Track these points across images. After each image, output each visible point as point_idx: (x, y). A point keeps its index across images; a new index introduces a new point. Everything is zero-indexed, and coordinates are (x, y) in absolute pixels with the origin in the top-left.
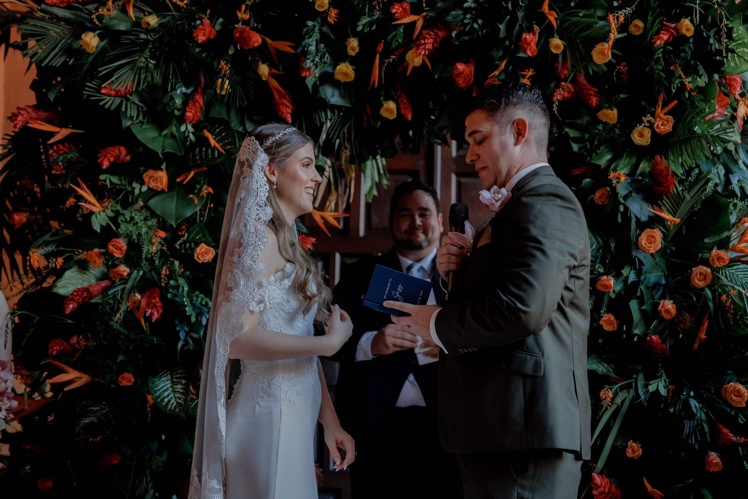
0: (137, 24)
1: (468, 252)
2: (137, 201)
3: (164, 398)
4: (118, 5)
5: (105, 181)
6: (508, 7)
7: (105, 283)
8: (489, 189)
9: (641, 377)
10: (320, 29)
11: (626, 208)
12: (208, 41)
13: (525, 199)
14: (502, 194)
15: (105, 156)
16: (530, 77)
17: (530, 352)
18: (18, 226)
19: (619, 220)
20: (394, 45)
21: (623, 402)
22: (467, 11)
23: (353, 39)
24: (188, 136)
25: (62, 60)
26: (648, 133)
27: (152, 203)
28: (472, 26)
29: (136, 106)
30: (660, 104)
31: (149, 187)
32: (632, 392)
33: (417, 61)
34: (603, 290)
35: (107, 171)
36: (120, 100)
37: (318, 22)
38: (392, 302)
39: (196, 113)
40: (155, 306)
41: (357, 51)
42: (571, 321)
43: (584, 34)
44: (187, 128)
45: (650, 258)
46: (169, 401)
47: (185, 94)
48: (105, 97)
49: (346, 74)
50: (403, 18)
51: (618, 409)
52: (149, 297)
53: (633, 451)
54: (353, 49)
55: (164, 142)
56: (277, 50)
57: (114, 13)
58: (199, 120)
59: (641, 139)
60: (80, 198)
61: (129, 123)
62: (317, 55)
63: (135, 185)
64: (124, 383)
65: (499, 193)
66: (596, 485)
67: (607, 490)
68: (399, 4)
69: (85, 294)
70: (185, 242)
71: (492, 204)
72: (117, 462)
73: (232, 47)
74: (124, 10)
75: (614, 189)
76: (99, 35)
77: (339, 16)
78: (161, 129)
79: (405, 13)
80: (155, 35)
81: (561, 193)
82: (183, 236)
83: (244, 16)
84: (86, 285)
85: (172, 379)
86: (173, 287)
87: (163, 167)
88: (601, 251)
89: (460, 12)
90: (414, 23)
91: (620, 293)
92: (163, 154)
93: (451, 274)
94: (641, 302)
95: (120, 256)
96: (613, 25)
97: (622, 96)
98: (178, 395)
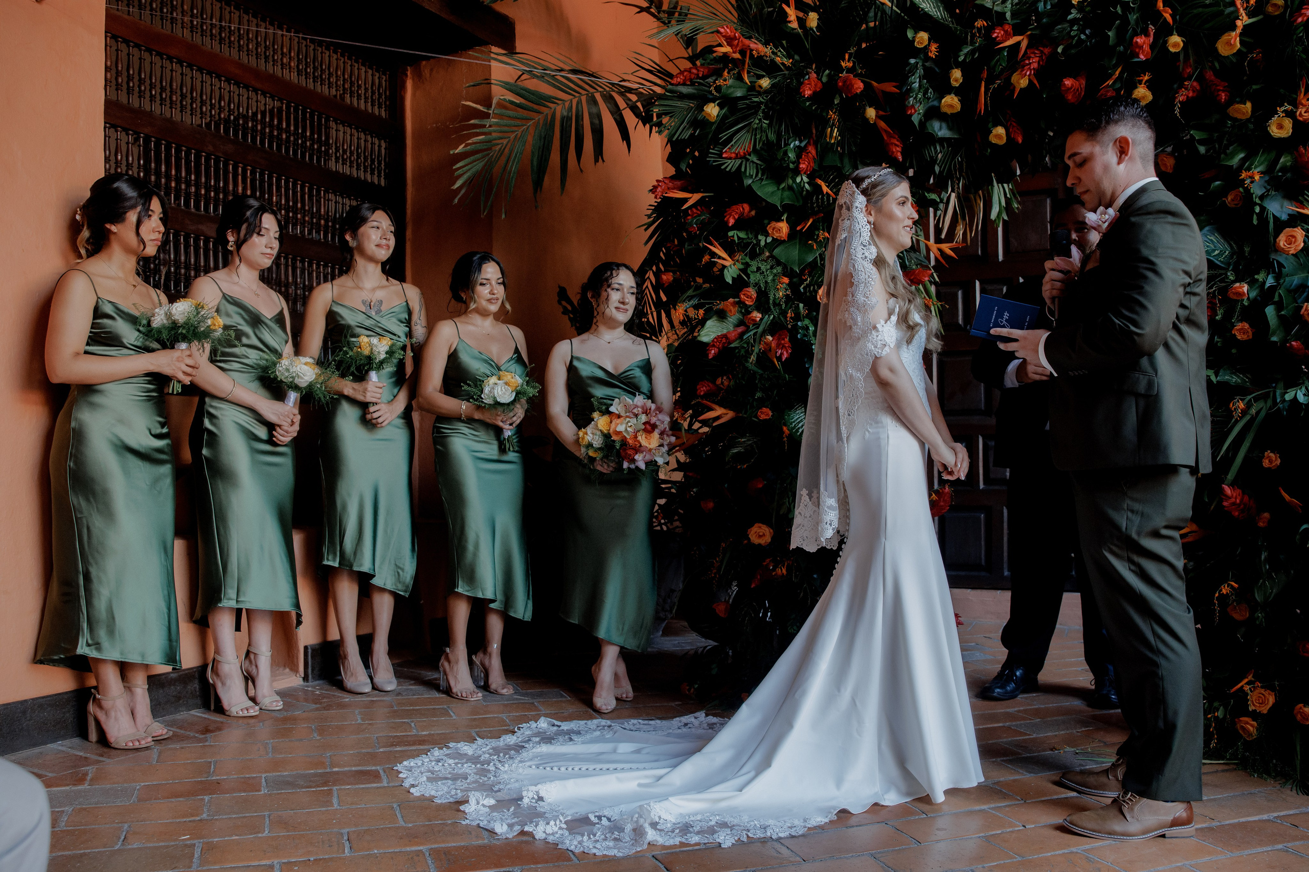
0: (752, 88)
1: (1076, 276)
2: (763, 253)
3: (799, 428)
4: (734, 74)
5: (733, 236)
6: (1117, 12)
7: (741, 329)
8: (1095, 212)
9: (1281, 385)
10: (923, 65)
11: (1263, 209)
12: (815, 93)
13: (1133, 219)
14: (1109, 215)
15: (730, 214)
16: (1147, 81)
17: (1144, 373)
18: (666, 285)
19: (1255, 222)
20: (999, 69)
21: (1258, 413)
22: (1074, 21)
23: (956, 70)
24: (804, 185)
25: (690, 131)
26: (1288, 123)
27: (777, 252)
28: (1080, 37)
29: (755, 165)
30: (1303, 90)
31: (773, 238)
32: (1270, 403)
33: (1024, 83)
34: (1235, 298)
35: (733, 228)
36: (740, 161)
37: (921, 58)
38: (999, 329)
39: (809, 163)
40: (783, 347)
41: (961, 81)
42: (1187, 338)
43: (1207, 26)
44: (803, 179)
45: (1292, 259)
47: (799, 147)
48: (726, 161)
49: (951, 106)
50: (1006, 41)
51: (1253, 419)
52: (779, 339)
53: (1271, 461)
54: (956, 80)
55: (782, 195)
56: (884, 92)
57: (730, 82)
58: (813, 169)
59: (1280, 131)
60: (713, 255)
61: (750, 181)
62: (919, 91)
63: (760, 237)
64: (763, 417)
65: (1105, 214)
66: (1226, 496)
67: (1238, 501)
68: (1000, 28)
69: (724, 340)
70: (808, 286)
71: (1099, 226)
72: (761, 486)
73: (837, 96)
74: (739, 78)
75: (1247, 190)
76: (718, 105)
77: (940, 49)
78: (779, 183)
79: (1007, 36)
80: (767, 97)
81: (1172, 208)
82: (806, 280)
83: (848, 64)
84: (725, 331)
86: (802, 328)
87: (784, 217)
88: (1235, 257)
89: (1066, 25)
90: (1019, 43)
91: (1255, 299)
92: (783, 206)
93: (1056, 300)
94: (1279, 306)
95: (751, 304)
96: (1241, 10)
97: (1254, 87)
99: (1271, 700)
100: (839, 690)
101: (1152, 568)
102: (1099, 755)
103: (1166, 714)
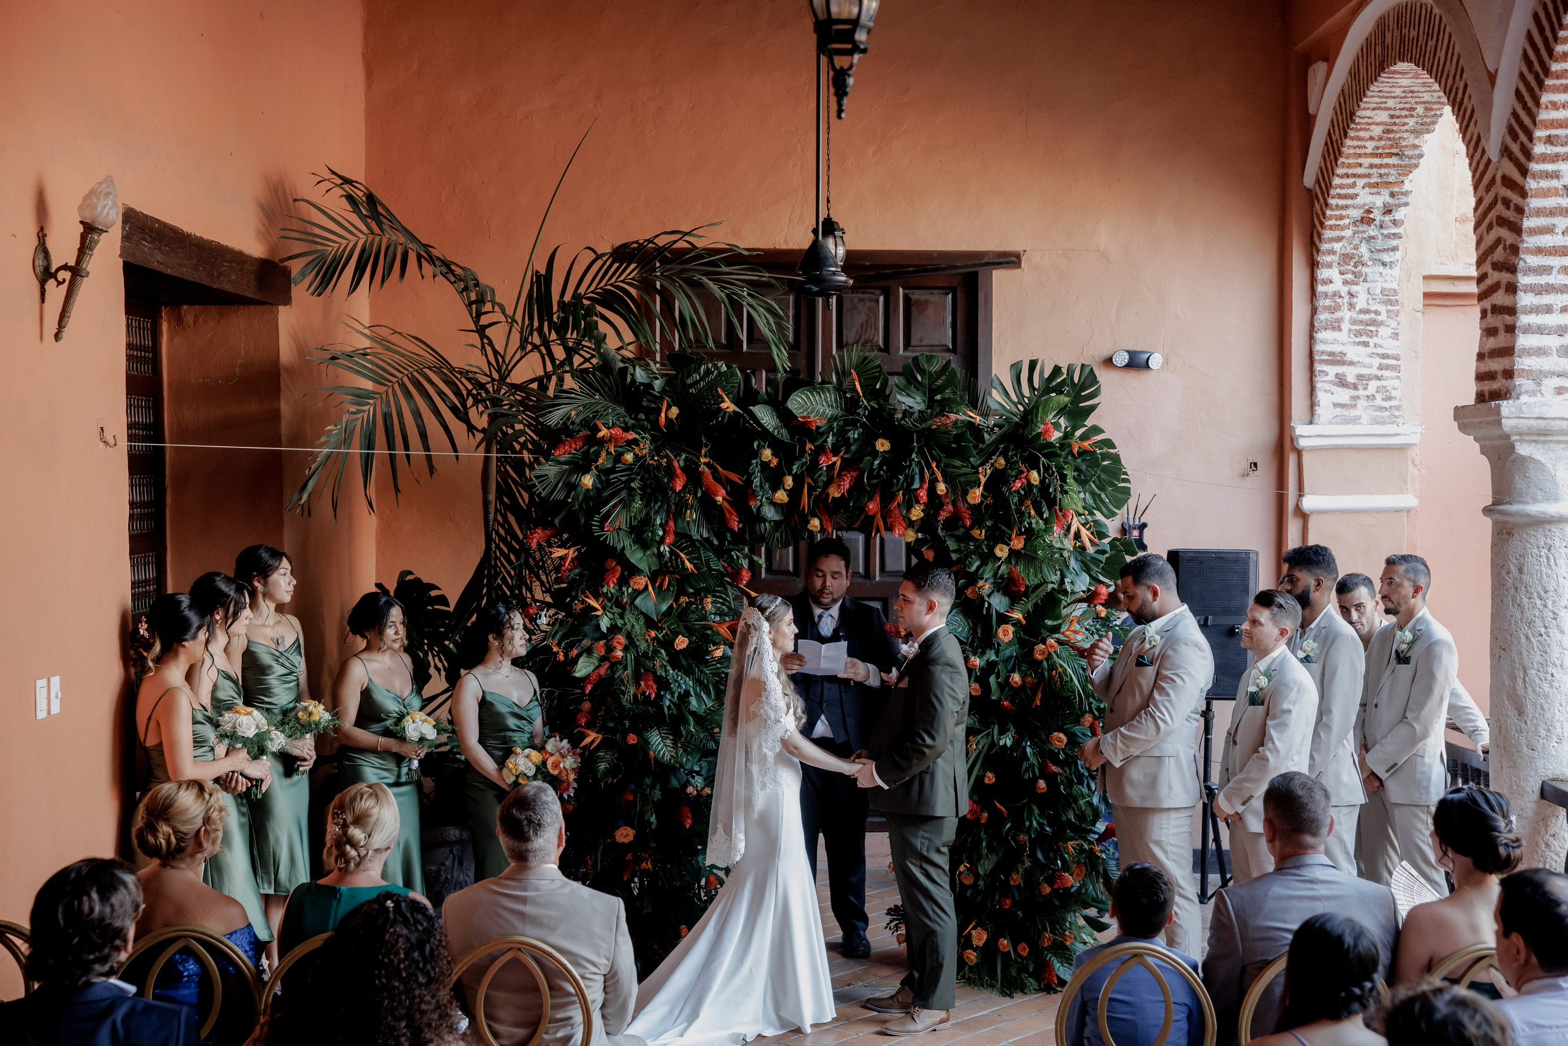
0: (617, 459)
3: (660, 751)
7: (606, 665)
9: (996, 731)
10: (764, 471)
11: (989, 604)
15: (610, 579)
19: (985, 612)
20: (819, 481)
21: (983, 747)
23: (788, 477)
24: (666, 554)
25: (565, 494)
26: (1006, 549)
27: (637, 602)
28: (879, 472)
30: (1015, 530)
31: (633, 589)
33: (838, 494)
36: (617, 532)
39: (672, 537)
40: (651, 688)
41: (791, 484)
44: (665, 549)
45: (1005, 644)
46: (664, 754)
48: (606, 533)
49: (781, 499)
51: (982, 750)
52: (646, 680)
53: (990, 779)
54: (788, 483)
55: (648, 560)
56: (727, 478)
59: (1001, 553)
63: (623, 589)
64: (630, 741)
69: (594, 676)
75: (981, 589)
78: (646, 551)
82: (665, 628)
83: (704, 459)
85: (660, 733)
90: (835, 463)
91: (984, 669)
92: (651, 572)
94: (998, 677)
97: (989, 522)
98: (669, 749)
99: (985, 937)
100: (742, 963)
101: (932, 870)
102: (880, 986)
103: (938, 957)
